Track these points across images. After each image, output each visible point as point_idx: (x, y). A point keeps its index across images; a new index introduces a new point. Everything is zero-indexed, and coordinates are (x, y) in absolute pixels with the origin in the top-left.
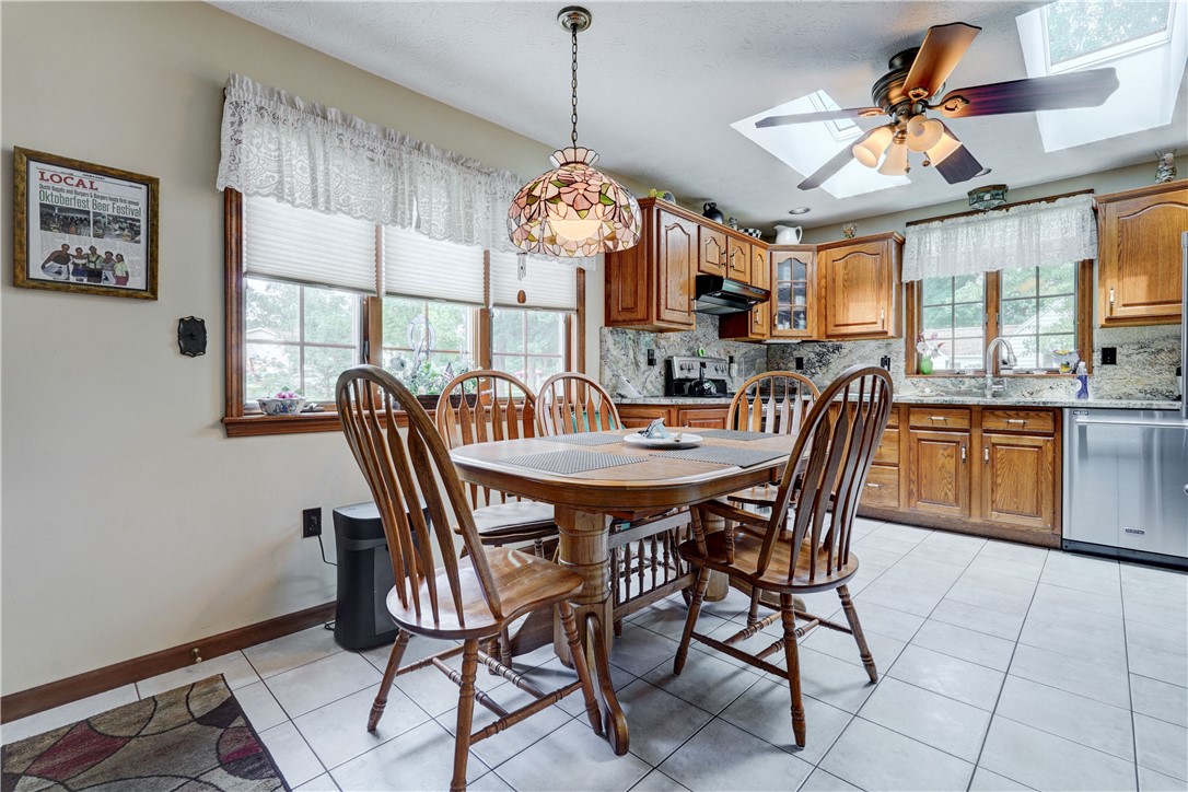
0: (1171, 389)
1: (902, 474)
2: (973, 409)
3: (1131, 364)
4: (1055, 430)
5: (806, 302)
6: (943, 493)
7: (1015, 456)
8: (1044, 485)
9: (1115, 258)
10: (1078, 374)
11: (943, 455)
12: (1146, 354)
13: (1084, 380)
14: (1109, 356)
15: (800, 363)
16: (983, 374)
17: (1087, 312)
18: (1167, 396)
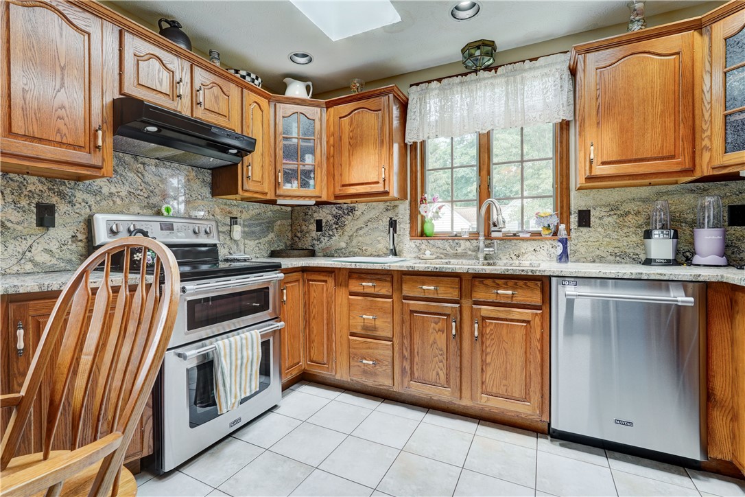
0: (637, 252)
1: (396, 349)
2: (463, 277)
3: (602, 225)
4: (543, 302)
5: (315, 160)
6: (434, 373)
7: (504, 331)
8: (532, 366)
9: (594, 113)
10: (559, 237)
11: (434, 329)
12: (615, 217)
13: (564, 242)
14: (584, 219)
15: (319, 225)
16: (476, 237)
17: (564, 174)
18: (634, 259)
